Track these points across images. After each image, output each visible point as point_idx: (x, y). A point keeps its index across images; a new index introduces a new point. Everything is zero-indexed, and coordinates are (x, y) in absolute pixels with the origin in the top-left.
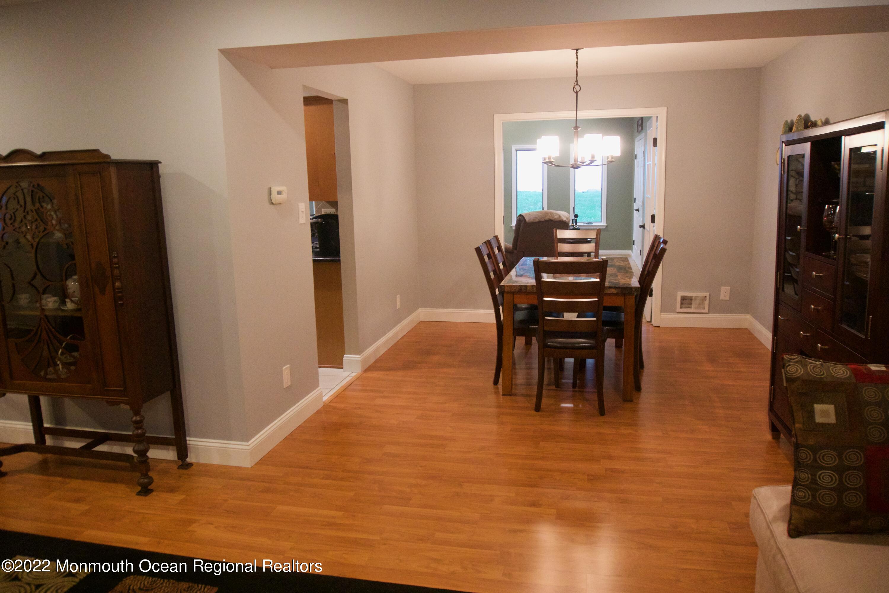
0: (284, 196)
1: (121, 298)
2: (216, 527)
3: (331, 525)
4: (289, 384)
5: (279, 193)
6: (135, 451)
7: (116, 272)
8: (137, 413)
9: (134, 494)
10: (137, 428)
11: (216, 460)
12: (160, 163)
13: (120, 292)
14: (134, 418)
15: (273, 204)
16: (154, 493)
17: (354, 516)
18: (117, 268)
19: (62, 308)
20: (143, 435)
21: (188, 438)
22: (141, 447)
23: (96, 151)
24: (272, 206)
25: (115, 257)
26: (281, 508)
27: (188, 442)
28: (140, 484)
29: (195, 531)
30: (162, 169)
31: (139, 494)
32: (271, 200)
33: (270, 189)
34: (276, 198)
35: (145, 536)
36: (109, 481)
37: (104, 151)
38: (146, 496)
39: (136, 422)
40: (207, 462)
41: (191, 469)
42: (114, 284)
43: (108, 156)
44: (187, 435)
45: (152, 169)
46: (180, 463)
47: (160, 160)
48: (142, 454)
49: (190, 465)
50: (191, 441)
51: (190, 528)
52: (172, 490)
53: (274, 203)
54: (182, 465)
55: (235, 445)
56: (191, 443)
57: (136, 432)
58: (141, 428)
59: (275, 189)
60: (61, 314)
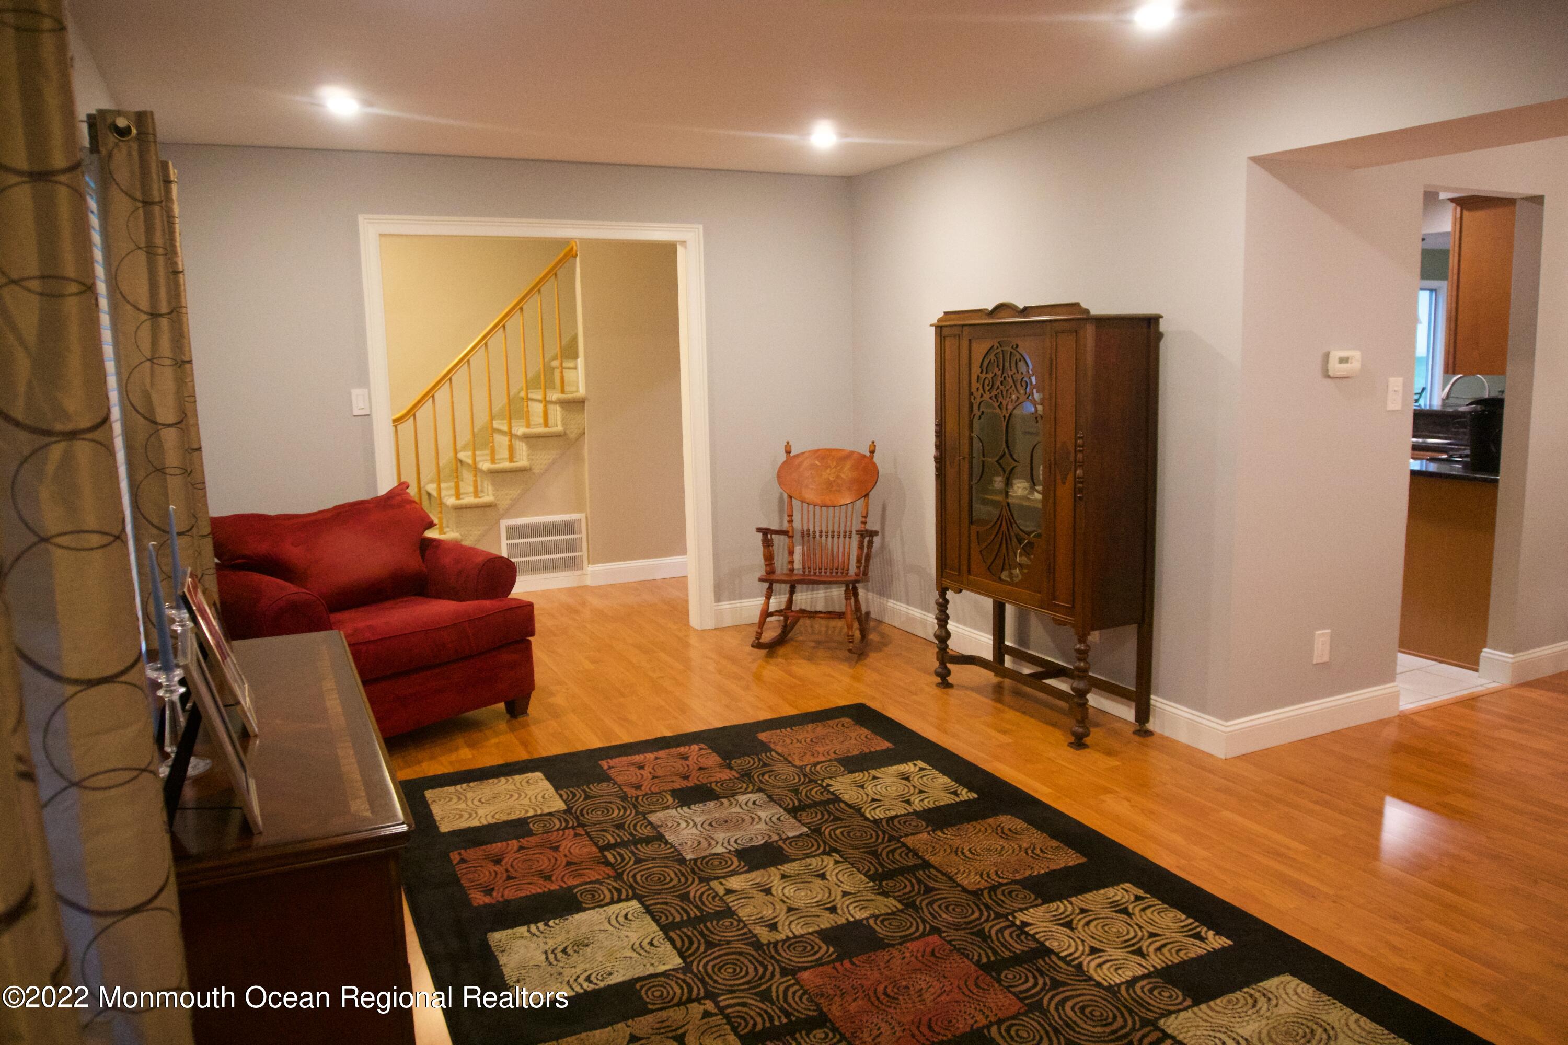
0: (1355, 366)
1: (1081, 490)
2: (1132, 806)
3: (1278, 855)
4: (1326, 659)
5: (1343, 360)
6: (1073, 689)
7: (1080, 456)
8: (1082, 639)
9: (1066, 744)
10: (1080, 660)
11: (1183, 737)
12: (1162, 317)
13: (1082, 483)
14: (1078, 646)
15: (1329, 377)
16: (1087, 750)
17: (1319, 857)
18: (1080, 451)
19: (1030, 497)
20: (1086, 670)
21: (1152, 697)
22: (1081, 685)
23: (1077, 305)
24: (1329, 380)
25: (1080, 438)
26: (1227, 814)
27: (1152, 702)
28: (1074, 734)
29: (1105, 801)
30: (1163, 326)
31: (1071, 745)
32: (1327, 370)
33: (1327, 356)
34: (1335, 367)
35: (1048, 787)
36: (1047, 723)
37: (1084, 305)
38: (1077, 749)
39: (1079, 651)
40: (1173, 737)
41: (1150, 739)
42: (1075, 471)
43: (1087, 311)
44: (1153, 690)
45: (1149, 326)
46: (1138, 728)
47: (1163, 314)
48: (1081, 694)
49: (1149, 733)
50: (1156, 701)
51: (1102, 797)
52: (1109, 753)
53: (1331, 373)
54: (1139, 731)
55: (1209, 722)
56: (1158, 704)
57: (1077, 664)
58: (1084, 660)
59: (1336, 355)
60: (1026, 503)
